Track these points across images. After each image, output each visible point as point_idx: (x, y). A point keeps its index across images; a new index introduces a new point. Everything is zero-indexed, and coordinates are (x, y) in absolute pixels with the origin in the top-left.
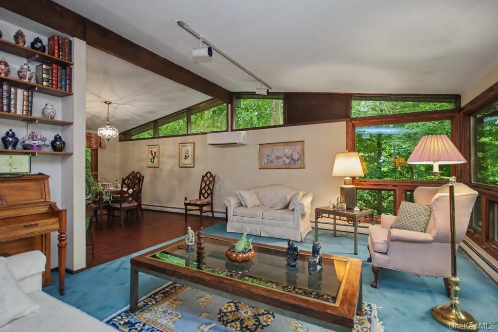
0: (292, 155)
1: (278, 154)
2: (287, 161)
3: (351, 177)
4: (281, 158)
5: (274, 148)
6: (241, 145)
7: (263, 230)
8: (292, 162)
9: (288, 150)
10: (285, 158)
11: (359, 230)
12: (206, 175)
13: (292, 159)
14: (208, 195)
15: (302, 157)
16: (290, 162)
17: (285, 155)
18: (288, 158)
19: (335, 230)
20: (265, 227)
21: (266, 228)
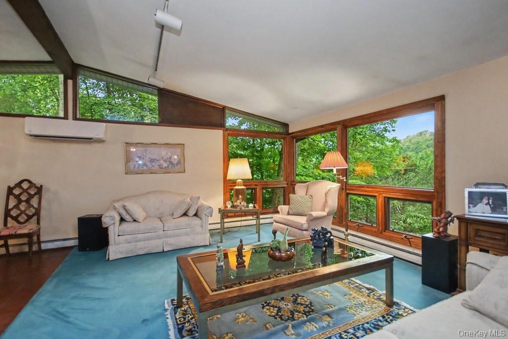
0: (170, 158)
1: (153, 157)
2: (165, 165)
3: (242, 180)
4: (158, 160)
5: (148, 149)
6: (100, 141)
7: (166, 243)
8: (170, 166)
9: (164, 152)
10: (162, 162)
11: (262, 221)
12: (19, 185)
13: (171, 163)
14: (29, 217)
15: (182, 161)
16: (168, 166)
17: (162, 158)
18: (165, 161)
19: (223, 228)
20: (169, 239)
21: (171, 240)
